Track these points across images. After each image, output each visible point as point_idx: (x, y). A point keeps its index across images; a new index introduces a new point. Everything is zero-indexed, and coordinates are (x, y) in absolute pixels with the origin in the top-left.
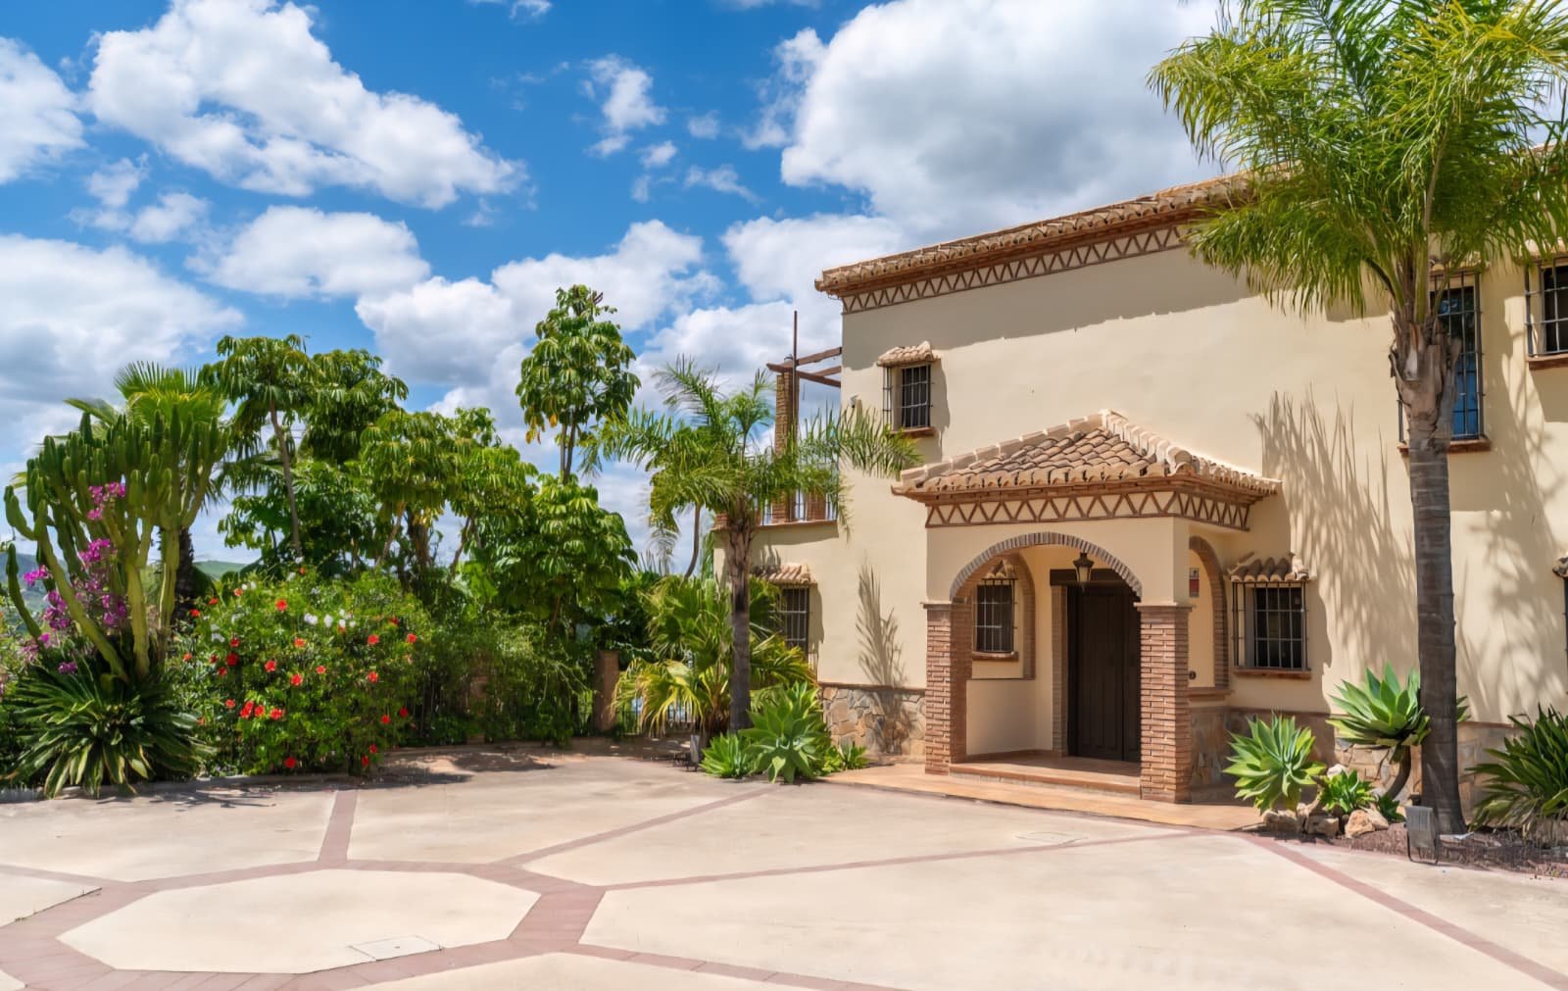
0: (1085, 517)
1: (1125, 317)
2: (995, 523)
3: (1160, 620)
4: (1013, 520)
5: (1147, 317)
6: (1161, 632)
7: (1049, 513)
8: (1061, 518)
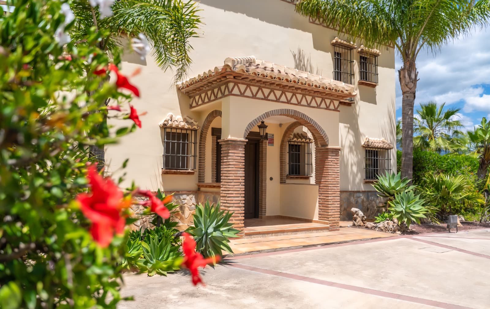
0: (309, 105)
1: (260, 19)
2: (269, 100)
3: (335, 155)
4: (278, 100)
5: (255, 19)
6: (334, 160)
7: (294, 100)
8: (299, 104)
